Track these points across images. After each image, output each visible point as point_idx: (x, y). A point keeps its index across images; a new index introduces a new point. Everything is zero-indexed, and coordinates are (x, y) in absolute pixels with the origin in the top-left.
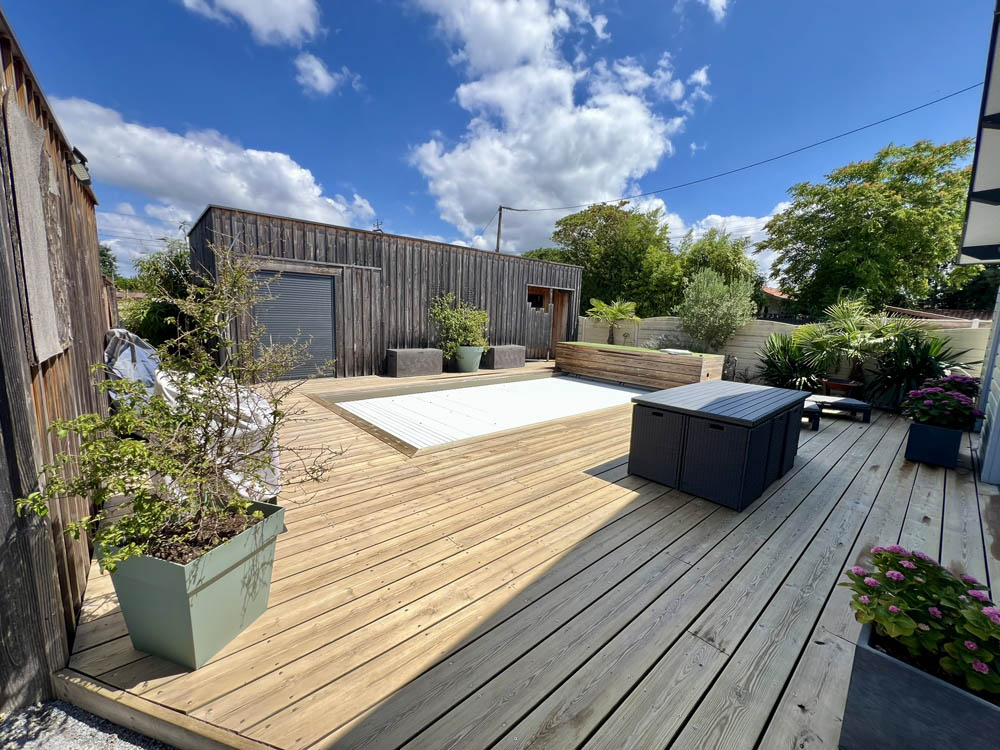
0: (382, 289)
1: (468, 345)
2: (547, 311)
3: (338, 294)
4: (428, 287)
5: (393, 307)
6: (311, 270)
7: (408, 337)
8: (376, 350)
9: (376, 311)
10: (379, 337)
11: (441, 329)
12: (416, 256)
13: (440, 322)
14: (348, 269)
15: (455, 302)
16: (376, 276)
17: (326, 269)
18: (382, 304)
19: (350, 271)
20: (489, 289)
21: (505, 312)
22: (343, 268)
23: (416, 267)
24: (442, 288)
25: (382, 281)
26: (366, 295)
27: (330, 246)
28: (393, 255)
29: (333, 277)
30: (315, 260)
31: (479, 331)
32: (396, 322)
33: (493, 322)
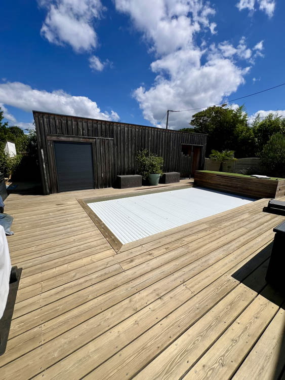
0: (114, 148)
1: (154, 173)
2: (190, 156)
3: (94, 151)
4: (135, 146)
5: (119, 156)
6: (82, 140)
7: (126, 170)
8: (112, 176)
9: (111, 159)
10: (113, 170)
11: (141, 165)
12: (130, 132)
13: (141, 162)
14: (98, 139)
15: (148, 153)
16: (111, 143)
17: (88, 140)
18: (114, 154)
19: (99, 140)
20: (164, 147)
21: (171, 157)
22: (96, 139)
23: (129, 137)
24: (142, 146)
25: (114, 144)
26: (107, 151)
27: (90, 128)
28: (119, 132)
29: (91, 144)
30: (83, 135)
31: (159, 166)
32: (121, 163)
33: (165, 162)
